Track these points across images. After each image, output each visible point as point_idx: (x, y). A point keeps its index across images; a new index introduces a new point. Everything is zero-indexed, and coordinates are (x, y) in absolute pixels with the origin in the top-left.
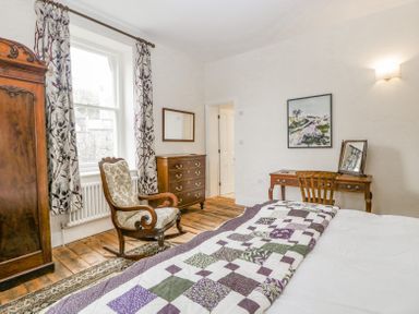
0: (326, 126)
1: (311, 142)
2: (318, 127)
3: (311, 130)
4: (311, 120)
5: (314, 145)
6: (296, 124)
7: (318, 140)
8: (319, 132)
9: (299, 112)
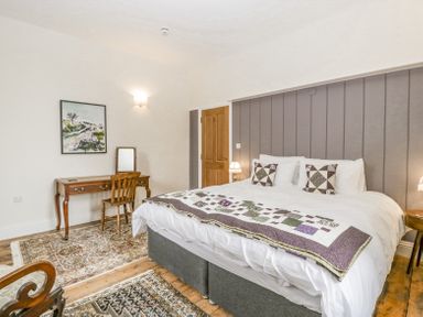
0: (101, 134)
1: (88, 148)
2: (95, 134)
3: (87, 136)
4: (88, 126)
5: (91, 151)
6: (72, 128)
7: (94, 146)
8: (95, 139)
9: (74, 116)
